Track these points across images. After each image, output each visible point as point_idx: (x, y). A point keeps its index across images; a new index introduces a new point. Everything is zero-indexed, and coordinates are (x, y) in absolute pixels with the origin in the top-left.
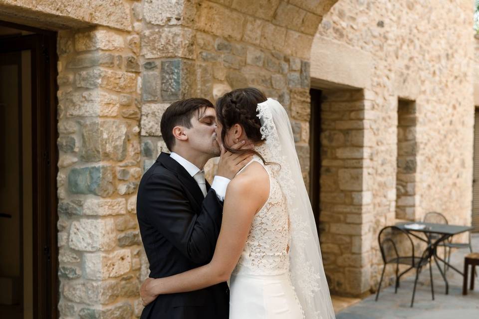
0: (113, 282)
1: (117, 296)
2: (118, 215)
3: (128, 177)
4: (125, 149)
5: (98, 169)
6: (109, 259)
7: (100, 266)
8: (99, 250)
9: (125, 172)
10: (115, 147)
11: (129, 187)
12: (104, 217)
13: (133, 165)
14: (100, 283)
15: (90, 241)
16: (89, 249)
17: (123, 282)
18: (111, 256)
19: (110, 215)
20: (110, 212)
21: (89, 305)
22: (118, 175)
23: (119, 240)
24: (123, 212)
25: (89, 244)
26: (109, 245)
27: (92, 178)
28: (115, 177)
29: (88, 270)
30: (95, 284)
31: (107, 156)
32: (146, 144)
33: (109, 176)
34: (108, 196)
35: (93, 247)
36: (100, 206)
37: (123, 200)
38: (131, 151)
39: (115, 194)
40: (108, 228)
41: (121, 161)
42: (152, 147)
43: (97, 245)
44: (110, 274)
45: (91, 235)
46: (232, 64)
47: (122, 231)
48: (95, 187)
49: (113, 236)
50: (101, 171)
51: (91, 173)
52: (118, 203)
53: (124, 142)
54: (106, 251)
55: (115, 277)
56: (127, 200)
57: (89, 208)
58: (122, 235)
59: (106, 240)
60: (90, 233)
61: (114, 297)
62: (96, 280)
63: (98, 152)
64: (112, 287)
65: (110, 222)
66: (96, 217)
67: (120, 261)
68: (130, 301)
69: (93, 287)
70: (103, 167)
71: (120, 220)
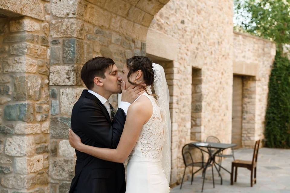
0: (33, 175)
1: (35, 184)
2: (36, 134)
3: (42, 111)
4: (40, 94)
5: (24, 105)
6: (31, 161)
7: (25, 165)
8: (25, 155)
9: (40, 108)
10: (35, 92)
11: (42, 117)
12: (28, 135)
13: (45, 103)
14: (25, 176)
15: (19, 150)
16: (18, 155)
17: (39, 176)
18: (32, 159)
19: (32, 134)
20: (31, 132)
21: (18, 190)
22: (37, 110)
23: (37, 149)
24: (39, 132)
25: (18, 152)
26: (31, 152)
27: (20, 111)
28: (34, 110)
29: (17, 168)
30: (22, 177)
31: (30, 97)
32: (53, 90)
33: (31, 110)
34: (31, 122)
35: (20, 154)
36: (26, 128)
37: (39, 125)
38: (44, 95)
39: (35, 121)
40: (30, 142)
41: (38, 101)
42: (57, 92)
43: (24, 153)
44: (31, 170)
45: (20, 146)
46: (104, 42)
47: (38, 144)
48: (22, 116)
49: (33, 147)
50: (27, 106)
51: (20, 107)
52: (36, 127)
53: (40, 89)
54: (29, 156)
55: (35, 172)
56: (41, 125)
57: (18, 130)
58: (39, 146)
59: (29, 149)
60: (19, 145)
61: (34, 184)
62: (23, 174)
63: (25, 94)
64: (32, 179)
65: (31, 138)
66: (23, 135)
67: (37, 162)
68: (42, 187)
69: (21, 178)
70: (28, 104)
71: (38, 136)
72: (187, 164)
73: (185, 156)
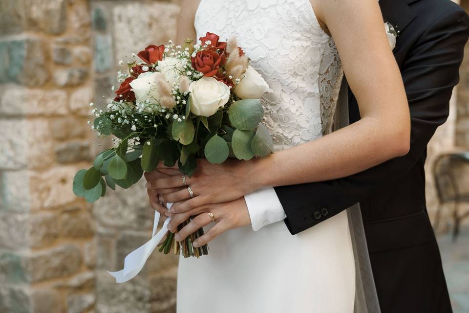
0: (49, 215)
1: (56, 236)
2: (54, 116)
3: (69, 60)
4: (64, 18)
5: (19, 44)
6: (41, 181)
7: (26, 191)
8: (24, 167)
9: (64, 53)
10: (48, 13)
11: (71, 76)
12: (31, 117)
13: (78, 43)
14: (27, 216)
15: (11, 153)
16: (10, 165)
17: (66, 217)
18: (45, 176)
19: (41, 116)
20: (40, 110)
21: (11, 249)
22: (55, 56)
23: (59, 153)
24: (63, 111)
25: (9, 158)
26: (40, 159)
27: (11, 58)
28: (47, 57)
29: (9, 198)
30: (20, 218)
31: (33, 24)
32: (98, 12)
33: (39, 56)
34: (37, 85)
35: (15, 163)
36: (25, 99)
37: (62, 94)
38: (74, 21)
39: (49, 82)
40: (39, 134)
41: (58, 34)
42: (106, 14)
43: (22, 159)
44: (43, 201)
45: (13, 145)
47: (61, 140)
48: (15, 71)
49: (47, 146)
50: (26, 46)
51: (10, 50)
52: (55, 98)
53: (63, 7)
54: (35, 169)
55: (52, 209)
56: (69, 95)
57: (8, 104)
58: (62, 146)
59: (35, 151)
60: (11, 142)
61: (51, 238)
62: (22, 212)
63: (19, 17)
64: (47, 223)
65: (42, 126)
66: (18, 116)
67: (60, 186)
68: (77, 244)
69: (17, 221)
70: (28, 41)
71: (59, 123)
72: (445, 197)
73: (442, 181)
